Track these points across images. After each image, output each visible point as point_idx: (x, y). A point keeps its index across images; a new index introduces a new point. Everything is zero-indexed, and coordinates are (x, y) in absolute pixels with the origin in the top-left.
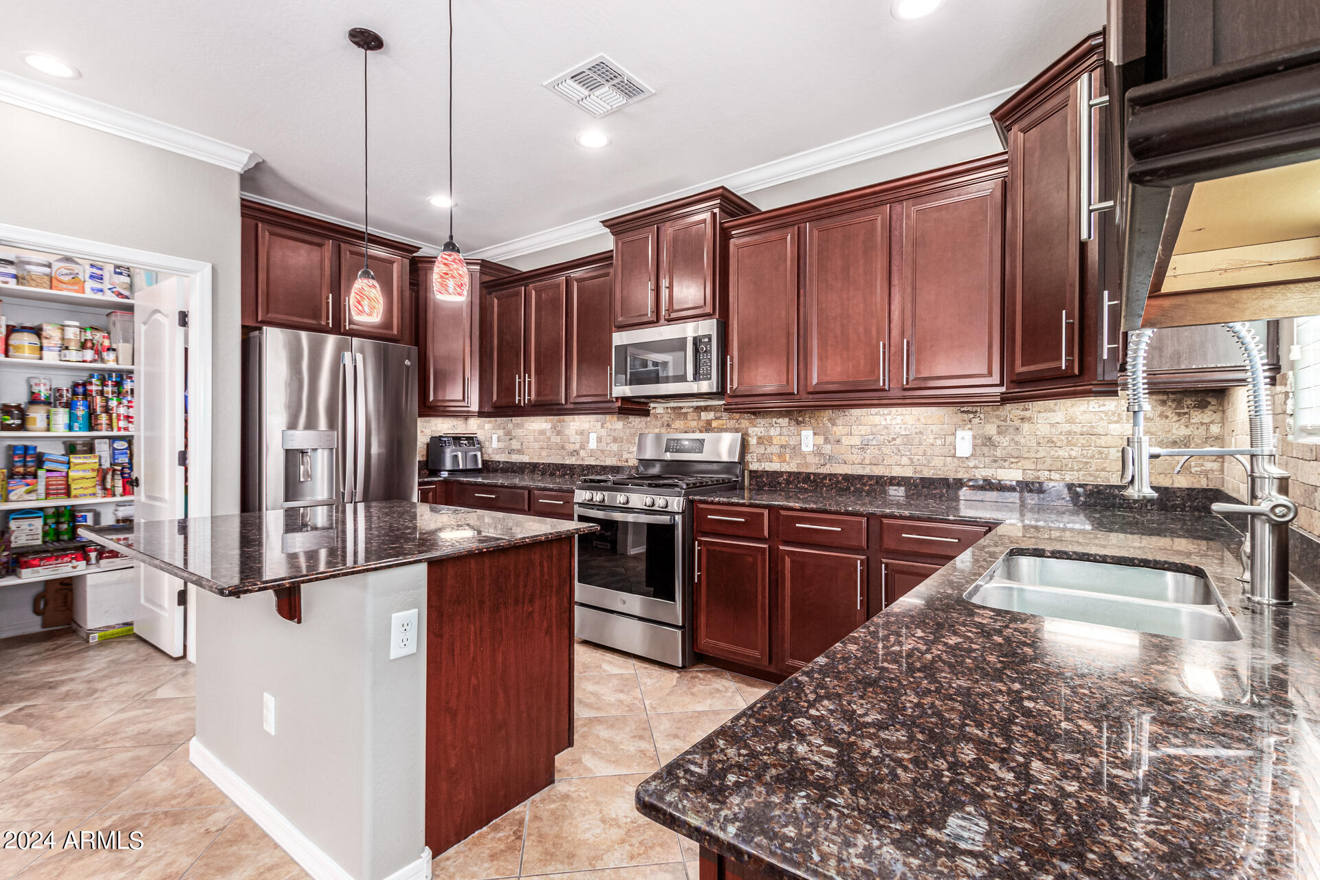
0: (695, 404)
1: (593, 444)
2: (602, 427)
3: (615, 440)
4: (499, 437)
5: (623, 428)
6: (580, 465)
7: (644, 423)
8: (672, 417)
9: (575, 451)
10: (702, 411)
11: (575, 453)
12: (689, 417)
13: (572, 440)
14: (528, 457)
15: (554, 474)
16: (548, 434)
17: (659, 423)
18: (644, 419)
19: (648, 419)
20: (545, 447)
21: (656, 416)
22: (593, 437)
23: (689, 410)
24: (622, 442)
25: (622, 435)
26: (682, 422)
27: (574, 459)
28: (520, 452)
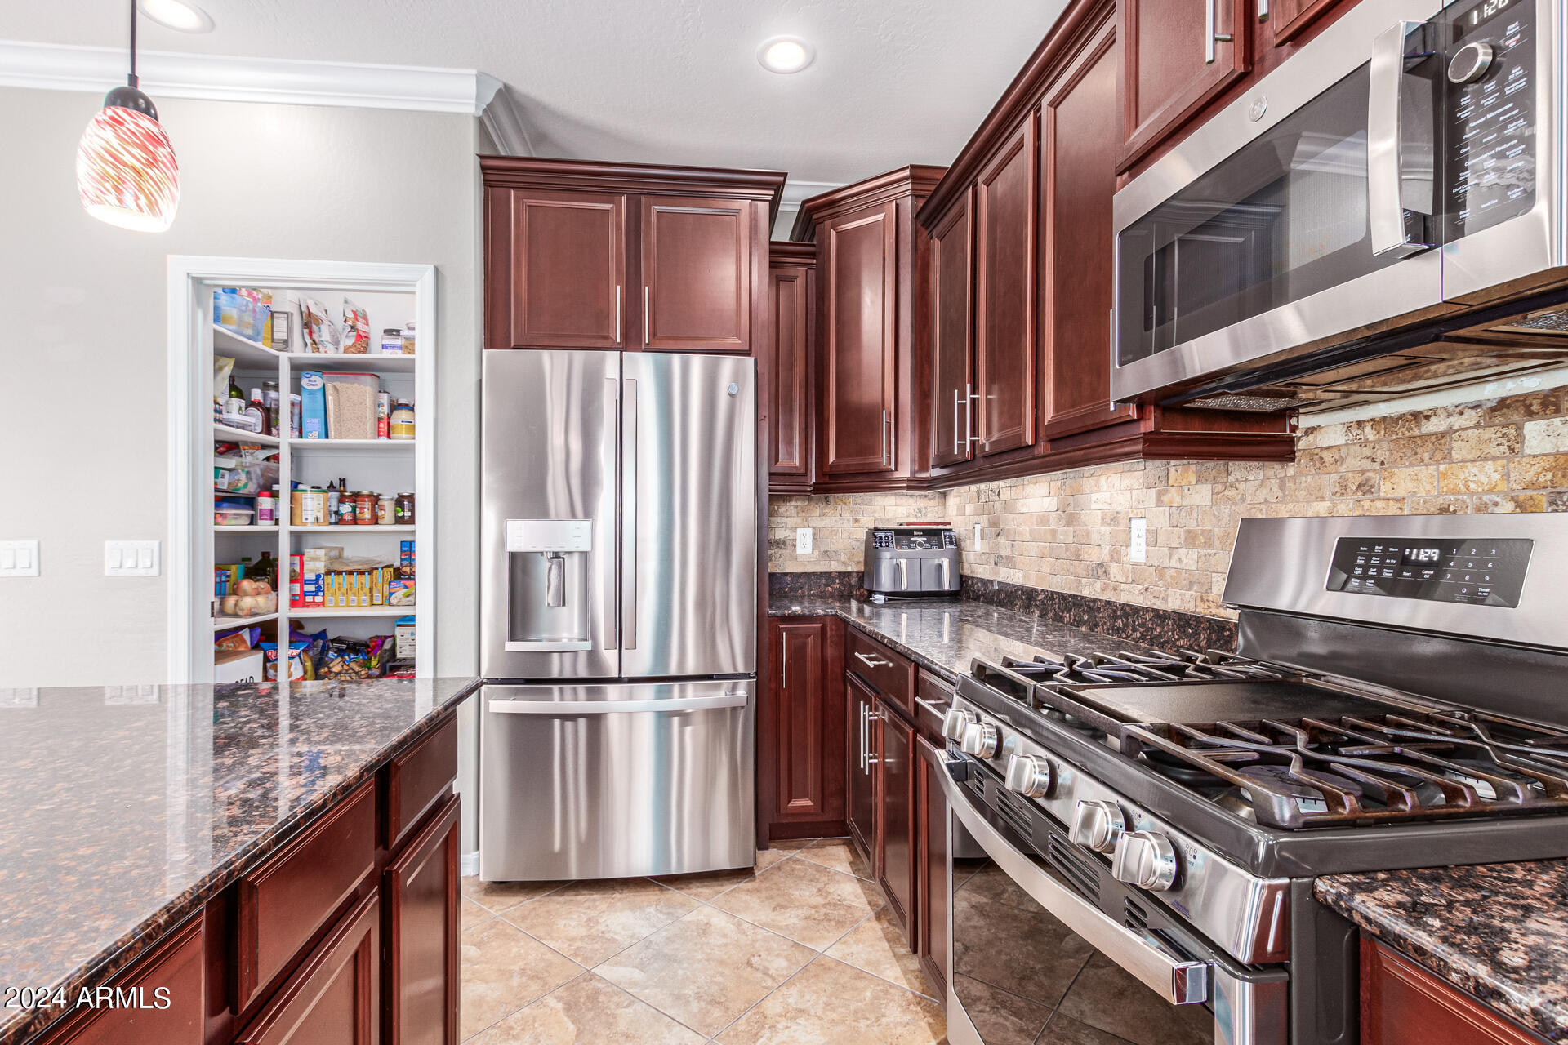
0: (1491, 392)
1: (1137, 552)
2: (1159, 502)
3: (1191, 539)
4: (982, 530)
5: (1214, 503)
6: (1108, 603)
7: (1275, 484)
8: (1381, 454)
9: (1100, 565)
10: (1530, 414)
11: (1100, 571)
12: (1460, 450)
13: (1095, 539)
14: (1021, 574)
15: (1061, 619)
16: (1053, 522)
17: (1329, 481)
18: (1275, 470)
19: (1291, 469)
20: (1047, 552)
21: (1316, 457)
22: (1139, 527)
23: (1457, 422)
24: (1208, 544)
25: (1208, 526)
26: (1423, 472)
27: (1098, 585)
28: (1009, 561)
